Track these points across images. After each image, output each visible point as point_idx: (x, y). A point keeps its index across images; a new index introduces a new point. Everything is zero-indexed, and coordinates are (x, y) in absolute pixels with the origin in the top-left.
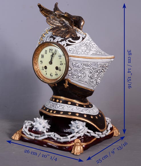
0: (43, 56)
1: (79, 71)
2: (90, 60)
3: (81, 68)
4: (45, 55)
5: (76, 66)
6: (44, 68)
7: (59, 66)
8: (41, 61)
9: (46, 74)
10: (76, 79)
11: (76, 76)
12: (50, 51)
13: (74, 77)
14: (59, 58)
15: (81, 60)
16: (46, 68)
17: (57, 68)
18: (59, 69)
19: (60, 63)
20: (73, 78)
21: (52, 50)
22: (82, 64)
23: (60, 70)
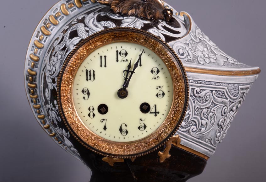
0: (90, 75)
1: (204, 110)
2: (227, 79)
3: (209, 103)
4: (99, 72)
5: (200, 97)
6: (96, 112)
7: (152, 101)
8: (83, 91)
9: (105, 128)
10: (193, 134)
11: (196, 125)
12: (120, 58)
13: (190, 131)
14: (152, 75)
15: (212, 78)
16: (103, 109)
17: (145, 108)
18: (153, 110)
19: (157, 91)
20: (188, 132)
21: (126, 54)
22: (212, 91)
23: (156, 113)
